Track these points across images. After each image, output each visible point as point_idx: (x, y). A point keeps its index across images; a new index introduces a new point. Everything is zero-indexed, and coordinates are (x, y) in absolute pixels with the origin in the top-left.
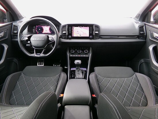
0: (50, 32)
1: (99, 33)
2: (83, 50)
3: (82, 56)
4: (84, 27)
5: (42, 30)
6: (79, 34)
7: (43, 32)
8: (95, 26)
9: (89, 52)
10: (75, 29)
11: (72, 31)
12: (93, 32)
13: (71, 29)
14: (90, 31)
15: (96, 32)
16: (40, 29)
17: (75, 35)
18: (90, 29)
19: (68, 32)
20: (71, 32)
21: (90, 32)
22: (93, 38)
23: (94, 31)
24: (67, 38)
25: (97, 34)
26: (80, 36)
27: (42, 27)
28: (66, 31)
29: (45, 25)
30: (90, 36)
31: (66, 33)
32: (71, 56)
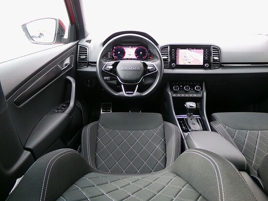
0: (135, 57)
1: (219, 59)
2: (192, 87)
3: (191, 95)
4: (195, 50)
5: (123, 53)
6: (187, 61)
7: (125, 57)
8: (213, 48)
9: (202, 90)
10: (182, 53)
11: (176, 55)
12: (209, 58)
13: (175, 52)
14: (204, 55)
15: (215, 58)
16: (119, 53)
17: (181, 61)
18: (204, 53)
19: (171, 58)
20: (175, 58)
21: (204, 58)
22: (210, 68)
23: (212, 56)
24: (168, 67)
25: (216, 60)
26: (189, 64)
27: (124, 50)
28: (167, 56)
29: (129, 46)
30: (204, 63)
31: (168, 59)
32: (175, 95)
